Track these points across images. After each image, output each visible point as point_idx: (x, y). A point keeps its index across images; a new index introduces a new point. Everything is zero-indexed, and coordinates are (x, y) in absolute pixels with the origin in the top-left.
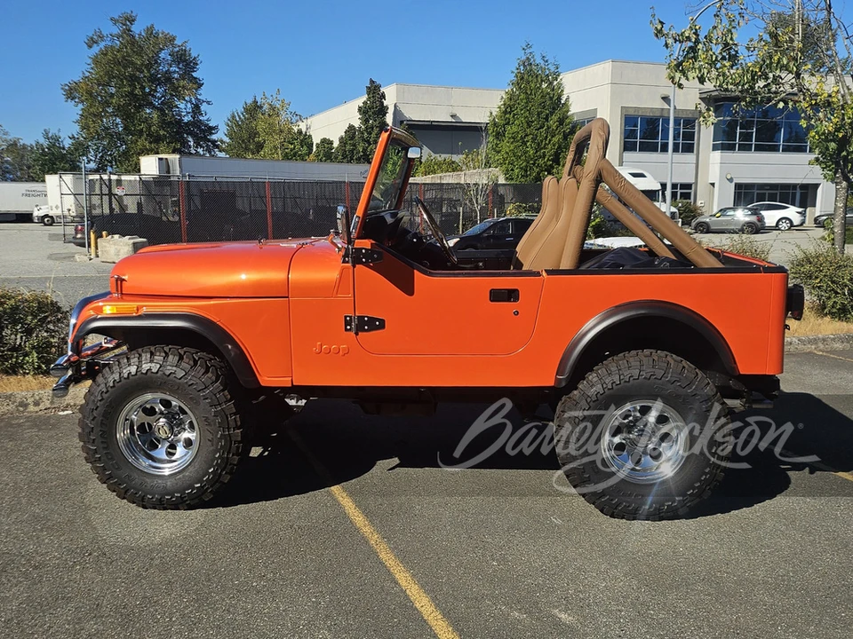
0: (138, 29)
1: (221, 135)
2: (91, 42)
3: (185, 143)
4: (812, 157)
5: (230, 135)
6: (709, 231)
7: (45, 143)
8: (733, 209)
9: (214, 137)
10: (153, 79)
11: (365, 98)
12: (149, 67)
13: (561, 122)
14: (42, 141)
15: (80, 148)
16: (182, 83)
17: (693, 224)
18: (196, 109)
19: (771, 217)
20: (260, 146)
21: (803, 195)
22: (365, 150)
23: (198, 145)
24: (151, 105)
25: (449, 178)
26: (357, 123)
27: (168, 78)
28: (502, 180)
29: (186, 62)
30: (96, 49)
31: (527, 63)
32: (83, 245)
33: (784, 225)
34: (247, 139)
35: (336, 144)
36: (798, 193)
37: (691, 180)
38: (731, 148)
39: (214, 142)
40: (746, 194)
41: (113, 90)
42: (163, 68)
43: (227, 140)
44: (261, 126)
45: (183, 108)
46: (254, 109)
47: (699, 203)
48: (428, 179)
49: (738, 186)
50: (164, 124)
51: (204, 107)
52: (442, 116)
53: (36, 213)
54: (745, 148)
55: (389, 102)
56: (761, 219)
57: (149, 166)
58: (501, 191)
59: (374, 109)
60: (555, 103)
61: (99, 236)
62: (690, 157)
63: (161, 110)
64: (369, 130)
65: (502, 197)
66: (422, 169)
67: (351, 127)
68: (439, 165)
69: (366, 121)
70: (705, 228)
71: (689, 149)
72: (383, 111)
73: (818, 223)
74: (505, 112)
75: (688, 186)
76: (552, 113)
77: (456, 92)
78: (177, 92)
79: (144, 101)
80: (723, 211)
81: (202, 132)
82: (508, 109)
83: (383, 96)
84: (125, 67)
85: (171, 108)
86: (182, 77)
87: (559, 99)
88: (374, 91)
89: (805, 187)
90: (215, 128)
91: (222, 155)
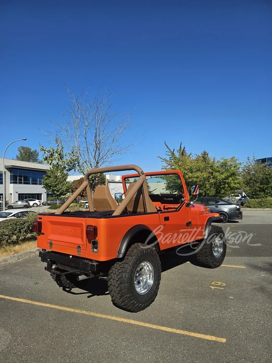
4: (43, 186)
8: (18, 201)
17: (7, 206)
19: (31, 203)
21: (38, 196)
33: (35, 205)
38: (16, 183)
40: (22, 197)
49: (19, 194)
54: (20, 183)
56: (29, 204)
62: (2, 186)
70: (12, 207)
73: (43, 204)
89: (38, 194)
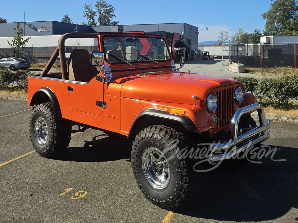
12: (291, 5)
14: (254, 33)
30: (273, 1)
57: (263, 40)
63: (295, 19)
84: (283, 6)
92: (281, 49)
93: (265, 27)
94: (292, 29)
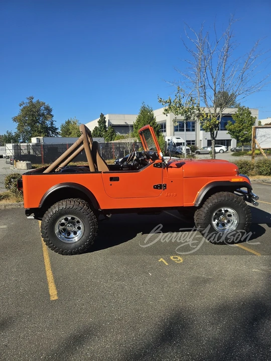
0: (34, 101)
1: (59, 131)
2: (21, 105)
3: (49, 133)
5: (61, 130)
6: (200, 154)
7: (7, 135)
8: (207, 147)
9: (57, 131)
10: (39, 115)
11: (100, 118)
12: (38, 112)
13: (153, 124)
14: (6, 134)
15: (18, 136)
16: (47, 116)
17: (195, 152)
18: (52, 123)
19: (218, 149)
20: (70, 133)
21: (228, 143)
22: (100, 133)
23: (53, 133)
24: (39, 122)
25: (123, 141)
26: (98, 126)
27: (43, 115)
28: (138, 141)
29: (49, 110)
30: (22, 107)
31: (144, 108)
32: (12, 164)
33: (221, 152)
34: (67, 132)
35: (92, 132)
36: (226, 142)
37: (195, 139)
39: (57, 133)
41: (27, 119)
42: (42, 112)
43: (61, 132)
44: (71, 127)
45: (48, 123)
46: (68, 123)
47: (197, 146)
48: (117, 141)
50: (42, 128)
51: (54, 123)
52: (122, 123)
53: (4, 155)
55: (107, 120)
57: (34, 140)
58: (138, 144)
59: (102, 121)
60: (152, 119)
61: (17, 161)
62: (194, 133)
63: (42, 124)
64: (101, 127)
65: (138, 146)
66: (116, 138)
67: (96, 127)
68: (121, 137)
69: (100, 125)
70: (199, 153)
71: (193, 130)
72: (105, 122)
73: (232, 151)
74: (138, 122)
75: (194, 141)
76: (151, 122)
77: (126, 116)
78: (46, 118)
79: (36, 121)
80: (204, 148)
81: (54, 130)
82: (139, 121)
83: (105, 118)
84: (31, 112)
85: (44, 123)
86: (47, 114)
87: (153, 117)
88: (102, 116)
90: (58, 128)
91: (59, 136)
92: (57, 148)
93: (17, 130)
94: (40, 132)
